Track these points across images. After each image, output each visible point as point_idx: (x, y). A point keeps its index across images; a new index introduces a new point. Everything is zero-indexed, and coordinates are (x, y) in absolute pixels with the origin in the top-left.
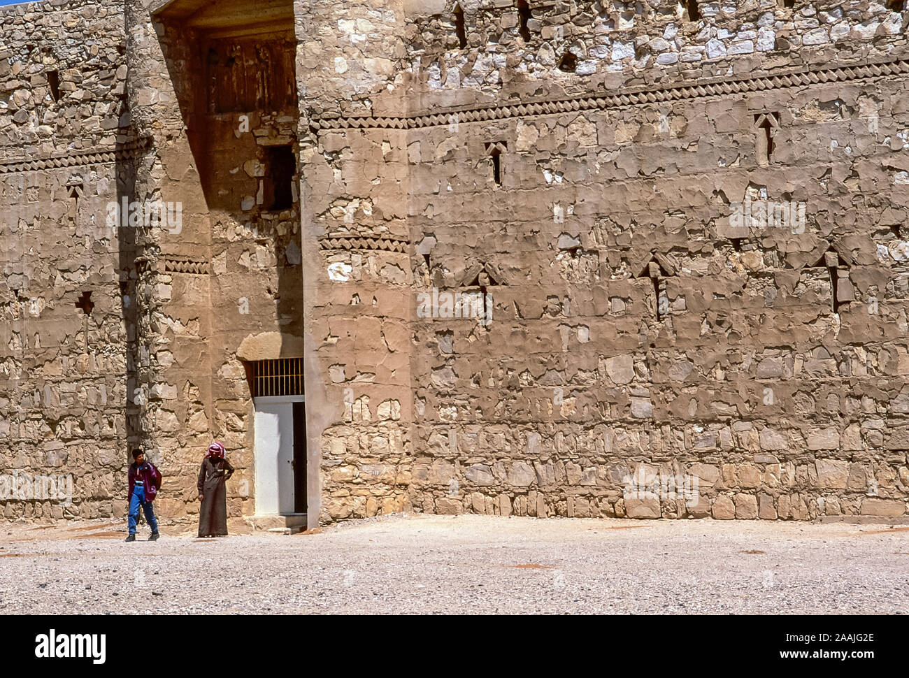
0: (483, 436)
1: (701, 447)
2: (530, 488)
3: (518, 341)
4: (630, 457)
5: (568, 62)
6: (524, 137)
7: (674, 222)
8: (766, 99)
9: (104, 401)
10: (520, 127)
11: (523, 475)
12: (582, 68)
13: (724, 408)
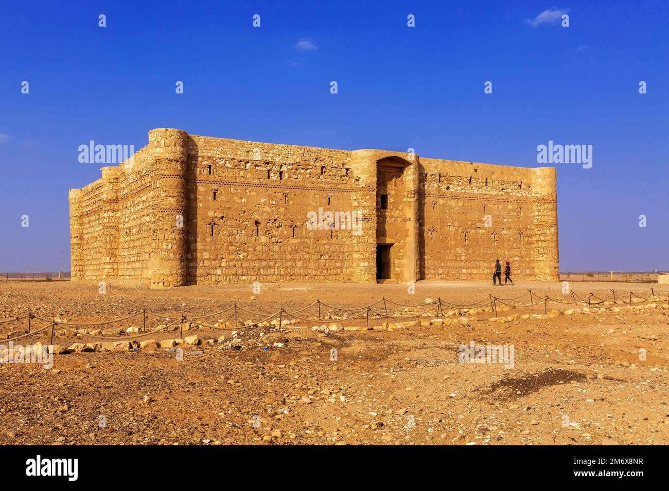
0: (432, 263)
1: (474, 266)
2: (442, 273)
3: (440, 243)
4: (461, 268)
5: (448, 188)
6: (441, 201)
7: (469, 223)
8: (485, 202)
9: (338, 250)
10: (440, 200)
11: (440, 271)
12: (451, 190)
13: (478, 259)
